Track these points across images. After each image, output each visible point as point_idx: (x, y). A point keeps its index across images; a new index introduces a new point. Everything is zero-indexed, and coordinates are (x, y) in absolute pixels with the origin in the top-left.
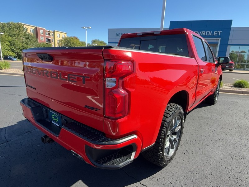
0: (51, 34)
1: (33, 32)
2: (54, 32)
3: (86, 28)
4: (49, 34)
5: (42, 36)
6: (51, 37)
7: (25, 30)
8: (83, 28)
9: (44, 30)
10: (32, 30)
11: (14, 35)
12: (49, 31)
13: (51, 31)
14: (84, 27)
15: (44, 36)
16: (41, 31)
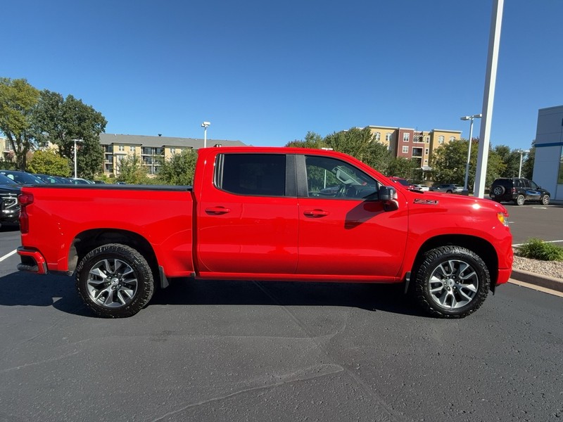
0: (424, 139)
1: (390, 139)
2: (432, 135)
3: (472, 118)
4: (421, 139)
5: (406, 144)
6: (423, 145)
7: (372, 138)
8: (465, 119)
9: (411, 132)
10: (389, 135)
11: (352, 148)
12: (422, 134)
13: (426, 133)
14: (467, 118)
15: (410, 144)
16: (406, 135)
